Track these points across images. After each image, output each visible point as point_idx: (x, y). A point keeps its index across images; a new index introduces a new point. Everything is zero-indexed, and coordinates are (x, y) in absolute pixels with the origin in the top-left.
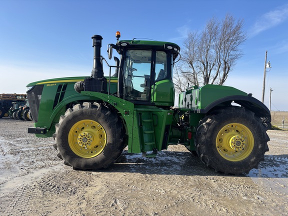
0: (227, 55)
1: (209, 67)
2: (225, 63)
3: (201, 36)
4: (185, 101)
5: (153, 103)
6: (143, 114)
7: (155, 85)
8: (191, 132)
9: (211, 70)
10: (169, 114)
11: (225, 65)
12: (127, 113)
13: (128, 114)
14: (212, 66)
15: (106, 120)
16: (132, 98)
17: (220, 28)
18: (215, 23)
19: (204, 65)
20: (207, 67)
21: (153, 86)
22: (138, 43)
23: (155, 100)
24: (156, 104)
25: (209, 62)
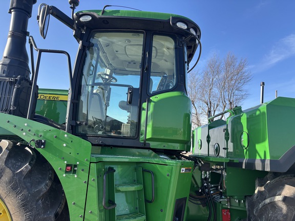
0: (232, 95)
1: (212, 108)
2: (231, 103)
3: (203, 74)
4: (208, 141)
5: (145, 143)
6: (118, 170)
7: (149, 101)
8: (230, 210)
9: (215, 111)
10: (183, 170)
11: (231, 105)
12: (71, 169)
13: (75, 172)
14: (216, 106)
15: (14, 188)
16: (100, 133)
17: (222, 66)
18: (216, 62)
19: (208, 105)
20: (211, 107)
21: (145, 105)
22: (115, 15)
23: (149, 136)
24: (153, 145)
25: (212, 101)
